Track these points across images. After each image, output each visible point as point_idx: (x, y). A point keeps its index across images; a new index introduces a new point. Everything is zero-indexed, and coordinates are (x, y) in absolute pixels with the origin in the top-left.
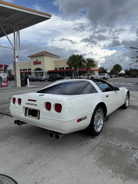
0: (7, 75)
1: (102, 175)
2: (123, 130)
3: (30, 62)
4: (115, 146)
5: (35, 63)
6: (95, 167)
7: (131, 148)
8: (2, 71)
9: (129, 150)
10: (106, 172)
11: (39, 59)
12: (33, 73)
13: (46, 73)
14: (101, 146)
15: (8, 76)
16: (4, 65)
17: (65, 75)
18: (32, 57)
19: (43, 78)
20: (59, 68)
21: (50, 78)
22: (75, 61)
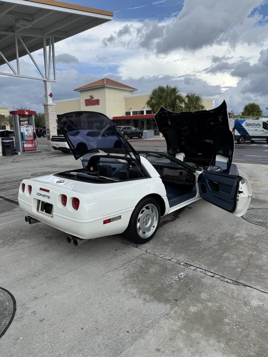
0: (34, 129)
1: (121, 295)
2: (190, 237)
3: (79, 101)
4: (162, 259)
5: (89, 102)
6: (118, 285)
7: (184, 264)
8: (24, 121)
9: (178, 266)
10: (129, 291)
11: (96, 95)
14: (142, 258)
15: (35, 131)
16: (27, 111)
17: (145, 126)
18: (82, 90)
22: (163, 100)
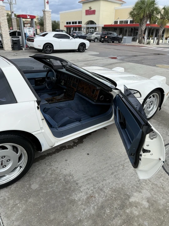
0: (34, 31)
3: (82, 11)
5: (88, 12)
8: (27, 24)
12: (84, 28)
13: (101, 29)
16: (28, 15)
17: (127, 33)
18: (84, 2)
19: (92, 37)
20: (120, 21)
21: (101, 37)
22: (142, 11)
